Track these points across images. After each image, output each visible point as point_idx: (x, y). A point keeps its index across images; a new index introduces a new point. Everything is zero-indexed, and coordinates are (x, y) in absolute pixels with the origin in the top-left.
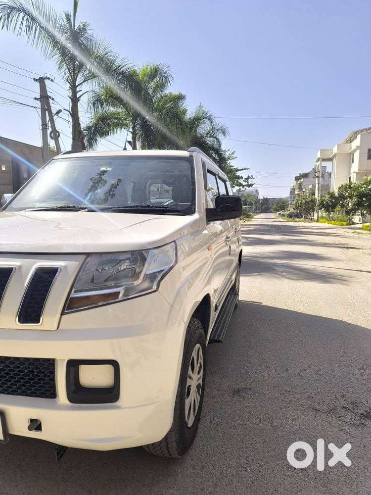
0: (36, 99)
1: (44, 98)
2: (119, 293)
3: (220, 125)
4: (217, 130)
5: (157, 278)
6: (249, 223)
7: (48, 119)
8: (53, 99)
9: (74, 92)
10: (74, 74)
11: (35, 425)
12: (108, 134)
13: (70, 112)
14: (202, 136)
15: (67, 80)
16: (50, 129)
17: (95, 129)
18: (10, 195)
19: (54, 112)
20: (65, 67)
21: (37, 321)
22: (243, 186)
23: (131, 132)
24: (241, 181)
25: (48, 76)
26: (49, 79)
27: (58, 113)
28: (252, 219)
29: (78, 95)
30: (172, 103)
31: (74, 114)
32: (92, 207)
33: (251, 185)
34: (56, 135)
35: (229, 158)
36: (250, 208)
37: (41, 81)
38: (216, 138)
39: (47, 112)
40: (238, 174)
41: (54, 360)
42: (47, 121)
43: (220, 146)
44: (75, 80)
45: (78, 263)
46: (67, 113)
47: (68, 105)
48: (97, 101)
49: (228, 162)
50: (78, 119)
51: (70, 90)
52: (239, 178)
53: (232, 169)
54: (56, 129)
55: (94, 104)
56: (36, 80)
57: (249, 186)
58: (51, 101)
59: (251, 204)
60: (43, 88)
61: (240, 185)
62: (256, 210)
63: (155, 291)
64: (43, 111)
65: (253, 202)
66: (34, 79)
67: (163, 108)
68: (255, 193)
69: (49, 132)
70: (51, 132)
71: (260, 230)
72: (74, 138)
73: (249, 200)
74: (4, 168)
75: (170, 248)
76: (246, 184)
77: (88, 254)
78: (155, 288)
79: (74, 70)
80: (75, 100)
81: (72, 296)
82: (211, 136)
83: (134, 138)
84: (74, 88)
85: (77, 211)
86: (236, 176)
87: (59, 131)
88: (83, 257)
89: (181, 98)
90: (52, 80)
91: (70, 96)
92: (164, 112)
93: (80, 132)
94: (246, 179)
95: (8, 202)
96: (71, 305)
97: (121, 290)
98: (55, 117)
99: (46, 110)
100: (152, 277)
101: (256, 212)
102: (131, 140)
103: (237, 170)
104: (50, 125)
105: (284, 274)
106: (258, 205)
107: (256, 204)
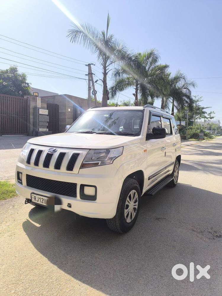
0: (86, 75)
1: (90, 74)
2: (99, 163)
3: (192, 81)
4: (189, 84)
5: (113, 159)
6: (210, 142)
7: (91, 84)
8: (94, 74)
9: (105, 70)
10: (105, 60)
11: (70, 206)
12: (123, 90)
13: (102, 81)
14: (179, 89)
15: (102, 64)
16: (92, 90)
17: (116, 88)
18: (69, 126)
19: (94, 81)
20: (101, 57)
21: (72, 170)
22: (207, 118)
23: (135, 89)
24: (206, 115)
25: (92, 63)
26: (93, 64)
27: (96, 82)
28: (213, 139)
29: (107, 72)
30: (159, 71)
31: (104, 81)
32: (110, 130)
33: (213, 118)
34: (95, 93)
35: (198, 101)
36: (214, 132)
37: (89, 65)
38: (188, 89)
39: (91, 81)
40: (204, 110)
41: (76, 184)
42: (91, 85)
43: (190, 94)
44: (105, 64)
45: (86, 152)
46: (101, 81)
47: (102, 77)
48: (117, 73)
49: (197, 103)
50: (106, 84)
51: (103, 69)
52: (204, 113)
53: (200, 108)
54: (95, 89)
55: (115, 75)
56: (87, 65)
57: (211, 118)
58: (93, 75)
59: (214, 130)
60: (90, 69)
61: (205, 117)
62: (217, 133)
63: (111, 164)
64: (89, 80)
65: (216, 128)
66: (86, 65)
67: (154, 74)
68: (217, 123)
69: (91, 91)
70: (93, 91)
71: (214, 147)
72: (104, 94)
73: (213, 127)
74: (69, 110)
75: (121, 149)
76: (209, 117)
77: (90, 149)
78: (111, 162)
79: (105, 59)
80: (105, 74)
81: (83, 163)
82: (185, 88)
83: (136, 92)
84: (105, 68)
85: (92, 133)
86: (202, 112)
87: (96, 90)
88: (89, 150)
89: (166, 67)
90: (94, 65)
91: (103, 72)
92: (155, 77)
93: (107, 91)
94: (209, 114)
95: (68, 128)
96: (83, 166)
97: (100, 162)
98: (95, 84)
99: (91, 80)
100: (111, 158)
101: (217, 135)
102: (135, 93)
103: (203, 108)
104: (92, 88)
105: (213, 172)
106: (219, 130)
107: (218, 129)
